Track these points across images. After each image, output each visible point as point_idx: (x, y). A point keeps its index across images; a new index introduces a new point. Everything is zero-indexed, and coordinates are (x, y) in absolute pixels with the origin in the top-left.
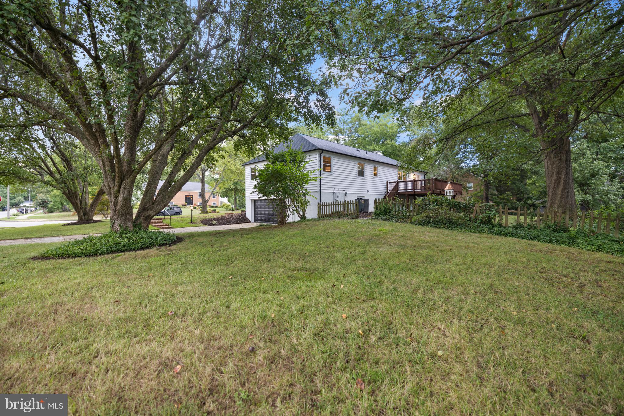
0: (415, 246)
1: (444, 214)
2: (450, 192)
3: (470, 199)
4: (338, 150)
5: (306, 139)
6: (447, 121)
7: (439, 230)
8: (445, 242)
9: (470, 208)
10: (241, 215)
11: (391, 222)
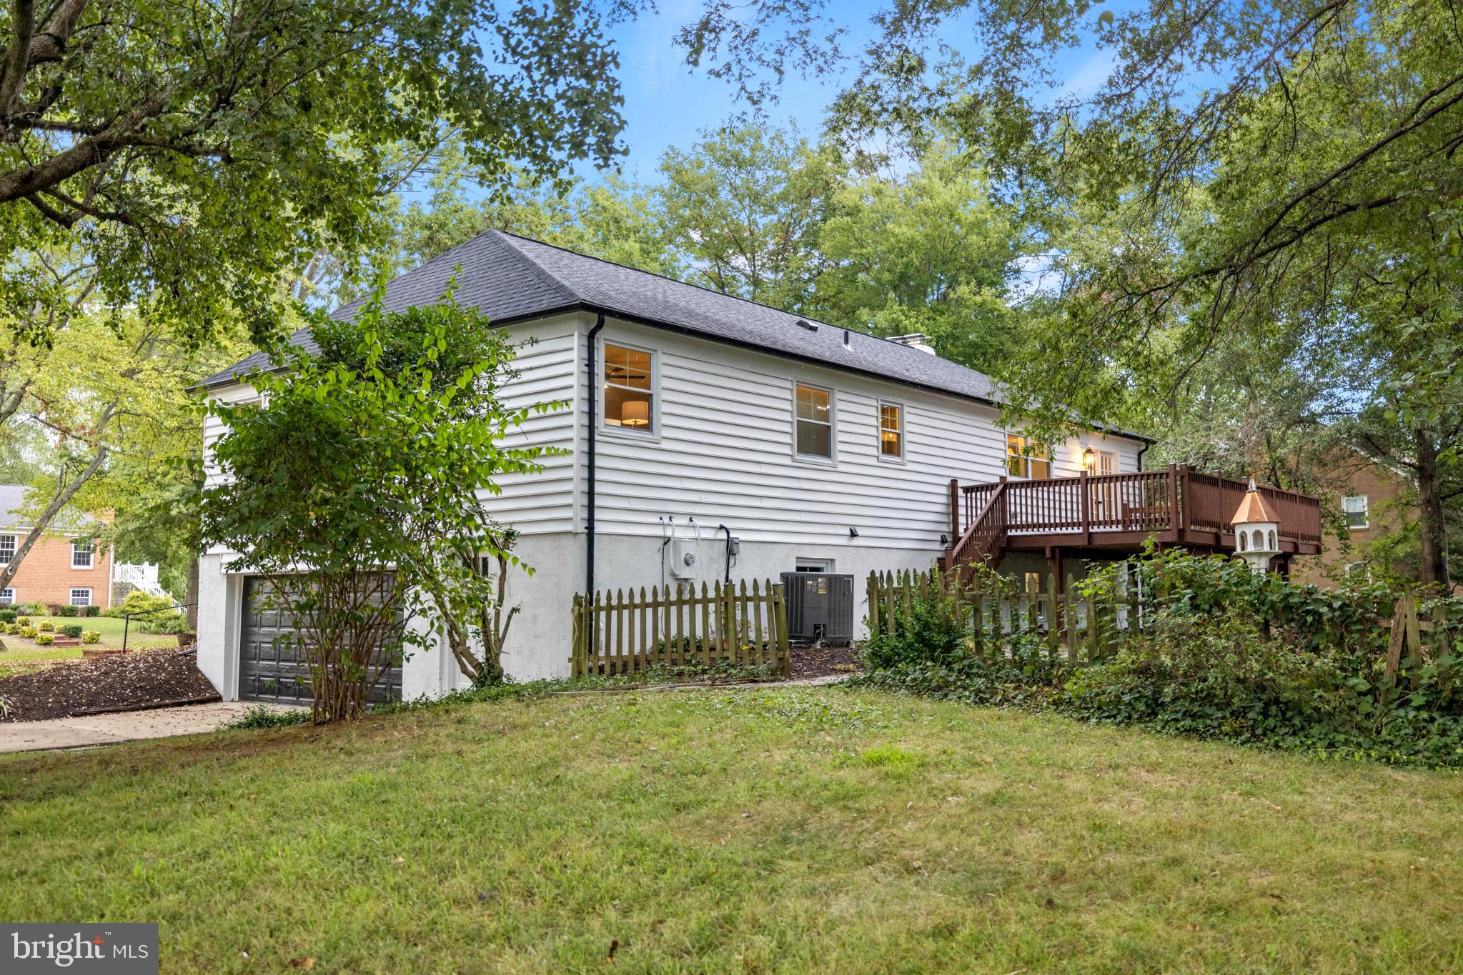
0: (1058, 876)
1: (1231, 658)
2: (1258, 535)
3: (1359, 570)
4: (691, 314)
5: (523, 259)
6: (1233, 189)
7: (1209, 752)
8: (1243, 836)
9: (1368, 624)
10: (173, 659)
11: (951, 704)
